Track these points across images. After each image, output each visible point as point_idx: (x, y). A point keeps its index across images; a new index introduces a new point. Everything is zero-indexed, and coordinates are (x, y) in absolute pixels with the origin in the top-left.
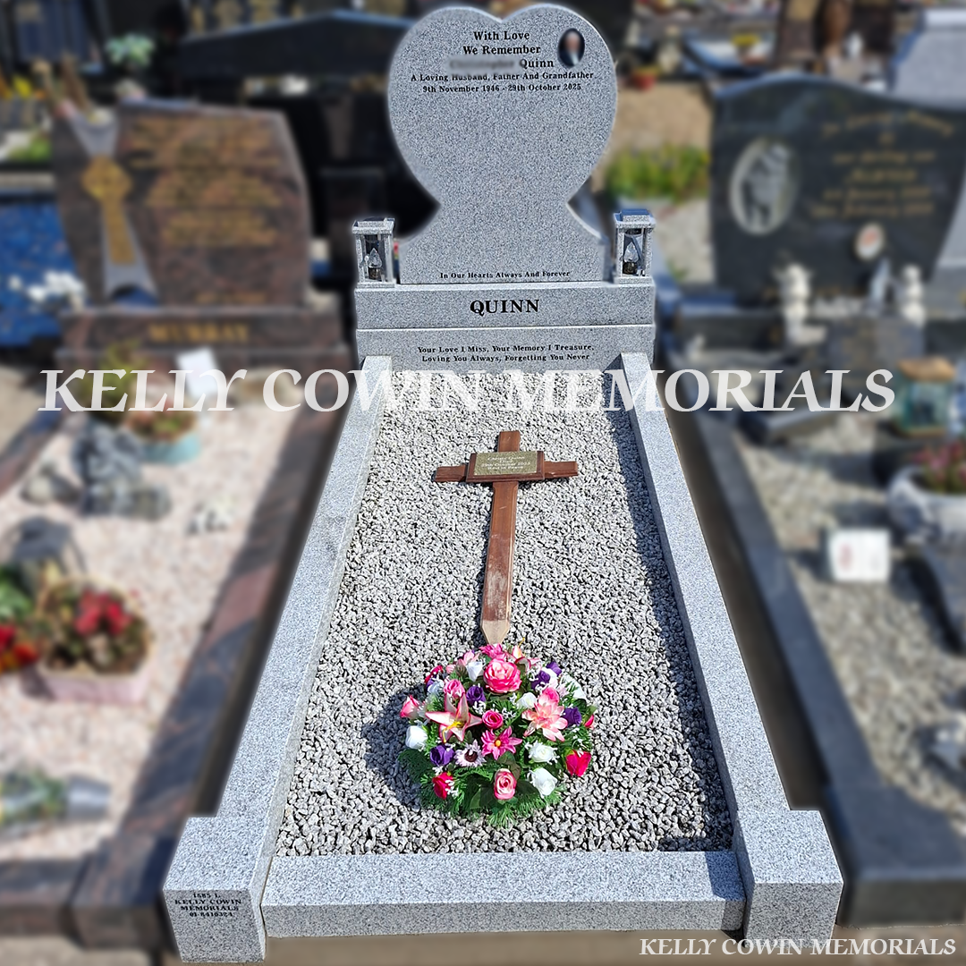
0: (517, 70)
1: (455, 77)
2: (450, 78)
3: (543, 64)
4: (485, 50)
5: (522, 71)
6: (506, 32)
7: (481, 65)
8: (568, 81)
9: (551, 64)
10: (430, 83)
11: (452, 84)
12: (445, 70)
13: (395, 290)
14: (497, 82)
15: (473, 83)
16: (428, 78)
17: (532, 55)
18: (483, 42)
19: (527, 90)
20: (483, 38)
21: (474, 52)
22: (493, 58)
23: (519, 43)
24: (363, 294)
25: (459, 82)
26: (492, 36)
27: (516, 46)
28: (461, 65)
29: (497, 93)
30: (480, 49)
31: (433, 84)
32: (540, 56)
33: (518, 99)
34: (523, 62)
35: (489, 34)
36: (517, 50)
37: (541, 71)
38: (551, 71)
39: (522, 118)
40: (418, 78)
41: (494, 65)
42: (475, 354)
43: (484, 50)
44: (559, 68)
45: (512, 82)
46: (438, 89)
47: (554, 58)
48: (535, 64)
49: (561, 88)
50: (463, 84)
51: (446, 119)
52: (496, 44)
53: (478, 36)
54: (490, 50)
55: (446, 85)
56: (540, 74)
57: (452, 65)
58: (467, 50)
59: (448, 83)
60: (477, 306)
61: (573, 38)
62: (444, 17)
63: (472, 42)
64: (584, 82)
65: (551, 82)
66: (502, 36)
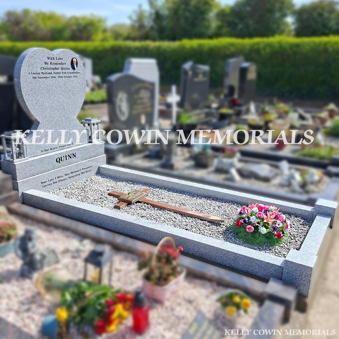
1: (42, 73)
3: (67, 69)
5: (62, 71)
6: (56, 57)
7: (50, 69)
8: (75, 75)
9: (69, 69)
10: (34, 76)
11: (42, 75)
12: (39, 71)
14: (55, 75)
15: (48, 75)
16: (34, 74)
17: (64, 66)
18: (50, 61)
19: (63, 78)
20: (50, 59)
22: (53, 66)
23: (60, 61)
25: (44, 75)
26: (52, 59)
27: (60, 62)
29: (55, 79)
30: (49, 63)
31: (35, 76)
32: (66, 66)
33: (61, 81)
34: (62, 68)
36: (60, 64)
38: (69, 71)
40: (30, 73)
42: (60, 179)
44: (71, 70)
45: (59, 75)
46: (37, 78)
47: (70, 67)
48: (65, 69)
49: (72, 77)
51: (40, 89)
52: (54, 61)
53: (48, 58)
54: (52, 63)
55: (40, 76)
56: (67, 72)
58: (46, 63)
59: (40, 75)
60: (58, 160)
61: (74, 60)
62: (38, 51)
63: (47, 61)
64: (78, 75)
65: (70, 75)
66: (55, 59)
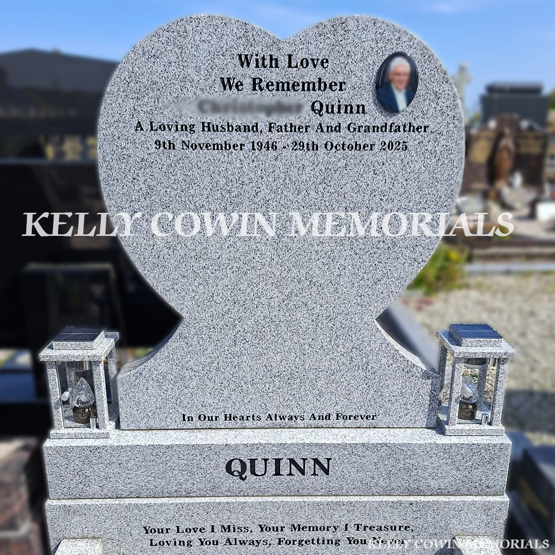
0: (306, 116)
1: (208, 127)
2: (198, 128)
3: (349, 109)
4: (256, 84)
5: (315, 120)
6: (290, 56)
7: (248, 108)
8: (389, 137)
9: (361, 109)
10: (165, 136)
11: (202, 137)
12: (192, 116)
13: (109, 442)
14: (275, 136)
15: (236, 138)
16: (162, 128)
17: (332, 94)
18: (252, 71)
19: (322, 150)
20: (253, 64)
21: (237, 86)
22: (268, 97)
23: (311, 74)
24: (58, 450)
25: (212, 134)
26: (267, 62)
27: (307, 79)
28: (216, 108)
29: (272, 153)
30: (247, 82)
31: (170, 137)
32: (345, 97)
33: (307, 163)
34: (317, 106)
35: (263, 59)
36: (308, 86)
37: (345, 119)
38: (360, 120)
39: (312, 193)
40: (146, 126)
41: (269, 110)
42: (232, 535)
43: (254, 84)
44: (375, 117)
45: (297, 137)
46: (178, 145)
47: (368, 99)
48: (336, 109)
49: (376, 148)
50: (219, 138)
51: (192, 191)
52: (273, 75)
53: (244, 61)
54: (263, 84)
55: (193, 138)
56: (344, 125)
57: (201, 106)
58: (227, 83)
59: (195, 136)
61: (400, 65)
62: (189, 28)
63: (235, 70)
64: (412, 139)
65: (362, 138)
66: (283, 62)
